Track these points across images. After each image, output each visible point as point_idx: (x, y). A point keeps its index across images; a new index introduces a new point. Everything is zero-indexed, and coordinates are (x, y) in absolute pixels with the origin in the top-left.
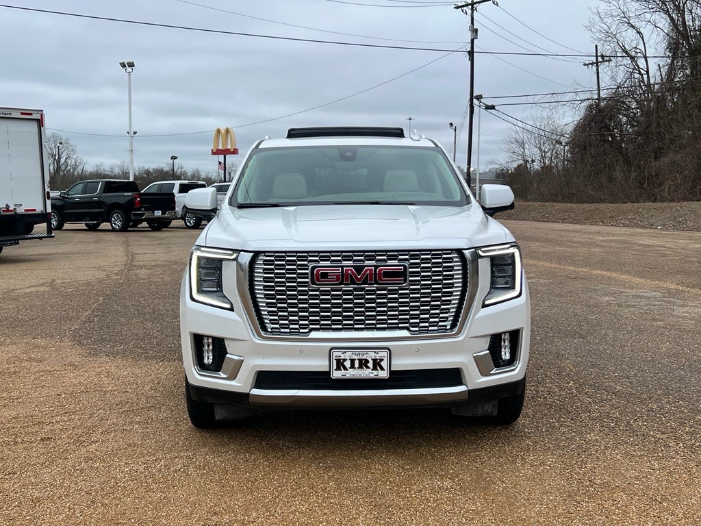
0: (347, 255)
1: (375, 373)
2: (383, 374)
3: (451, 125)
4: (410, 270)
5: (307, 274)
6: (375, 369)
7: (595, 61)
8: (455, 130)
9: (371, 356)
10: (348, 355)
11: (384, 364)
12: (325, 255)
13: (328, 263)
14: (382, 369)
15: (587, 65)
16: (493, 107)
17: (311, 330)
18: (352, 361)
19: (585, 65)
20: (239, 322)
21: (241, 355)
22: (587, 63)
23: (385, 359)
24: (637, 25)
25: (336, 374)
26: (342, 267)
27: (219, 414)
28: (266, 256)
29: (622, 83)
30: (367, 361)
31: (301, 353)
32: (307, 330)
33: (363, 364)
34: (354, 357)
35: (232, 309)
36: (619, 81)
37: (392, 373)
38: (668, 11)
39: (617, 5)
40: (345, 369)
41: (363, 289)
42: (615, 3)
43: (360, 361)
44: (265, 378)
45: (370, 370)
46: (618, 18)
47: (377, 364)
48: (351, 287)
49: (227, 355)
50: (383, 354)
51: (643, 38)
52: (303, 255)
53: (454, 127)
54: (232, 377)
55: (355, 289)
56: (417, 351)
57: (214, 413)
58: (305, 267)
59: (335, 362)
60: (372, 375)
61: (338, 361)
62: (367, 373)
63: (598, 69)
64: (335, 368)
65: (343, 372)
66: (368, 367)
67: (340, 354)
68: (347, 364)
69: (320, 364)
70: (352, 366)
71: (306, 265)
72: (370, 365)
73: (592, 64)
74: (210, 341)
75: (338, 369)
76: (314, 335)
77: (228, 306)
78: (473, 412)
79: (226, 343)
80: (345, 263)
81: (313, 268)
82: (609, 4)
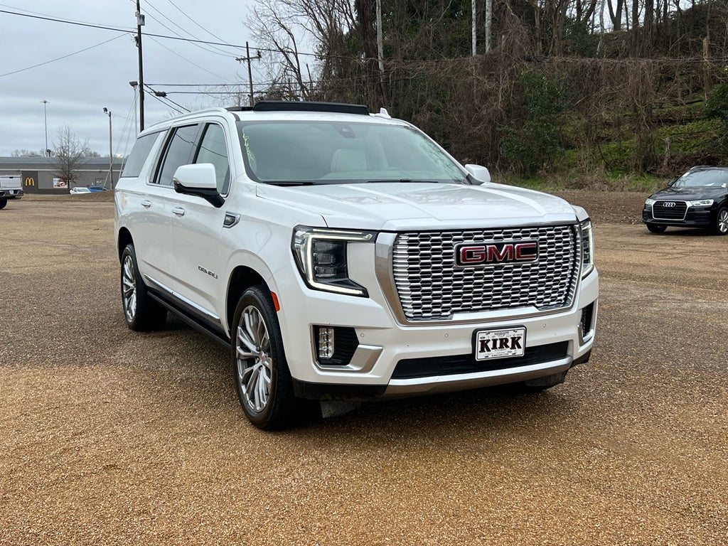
0: (488, 232)
1: (513, 351)
2: (520, 352)
3: (106, 110)
4: (541, 246)
5: (451, 253)
6: (513, 347)
7: (247, 57)
8: (110, 116)
9: (510, 334)
10: (491, 336)
11: (521, 342)
12: (467, 233)
13: (472, 242)
14: (519, 347)
15: (239, 60)
16: (164, 95)
17: (453, 312)
18: (495, 341)
19: (237, 59)
20: (377, 308)
21: (381, 344)
22: (239, 58)
23: (522, 337)
24: (288, 26)
25: (480, 356)
26: (485, 245)
27: (327, 411)
28: (410, 236)
29: (277, 79)
30: (507, 340)
31: (447, 337)
32: (449, 313)
33: (504, 343)
34: (497, 337)
35: (366, 295)
36: (274, 77)
37: (527, 350)
38: (314, 16)
39: (268, 5)
40: (488, 350)
41: (501, 267)
42: (266, 3)
43: (501, 340)
44: (405, 368)
45: (509, 349)
46: (271, 18)
47: (515, 342)
48: (491, 266)
49: (359, 346)
50: (521, 332)
51: (293, 39)
52: (447, 234)
53: (108, 112)
54: (367, 369)
55: (496, 268)
56: (545, 327)
57: (321, 411)
58: (449, 246)
59: (480, 343)
60: (510, 354)
61: (482, 342)
62: (507, 352)
63: (249, 65)
64: (479, 350)
65: (486, 353)
66: (507, 347)
67: (484, 335)
68: (490, 345)
69: (463, 348)
70: (494, 347)
71: (451, 244)
72: (509, 344)
73: (244, 59)
74: (331, 332)
75: (482, 351)
76: (457, 317)
77: (361, 292)
78: (547, 381)
79: (358, 333)
80: (486, 241)
81: (459, 247)
82: (261, 4)
